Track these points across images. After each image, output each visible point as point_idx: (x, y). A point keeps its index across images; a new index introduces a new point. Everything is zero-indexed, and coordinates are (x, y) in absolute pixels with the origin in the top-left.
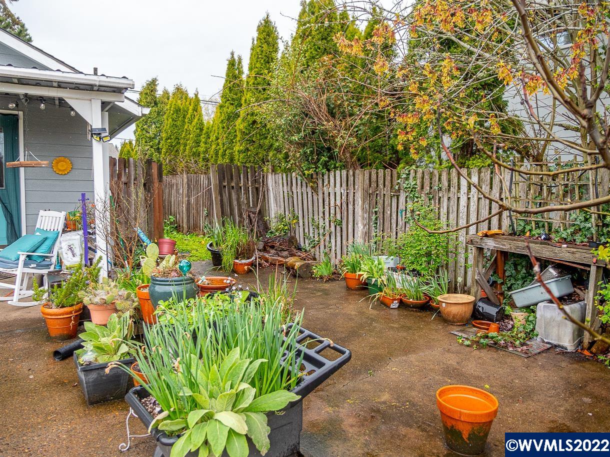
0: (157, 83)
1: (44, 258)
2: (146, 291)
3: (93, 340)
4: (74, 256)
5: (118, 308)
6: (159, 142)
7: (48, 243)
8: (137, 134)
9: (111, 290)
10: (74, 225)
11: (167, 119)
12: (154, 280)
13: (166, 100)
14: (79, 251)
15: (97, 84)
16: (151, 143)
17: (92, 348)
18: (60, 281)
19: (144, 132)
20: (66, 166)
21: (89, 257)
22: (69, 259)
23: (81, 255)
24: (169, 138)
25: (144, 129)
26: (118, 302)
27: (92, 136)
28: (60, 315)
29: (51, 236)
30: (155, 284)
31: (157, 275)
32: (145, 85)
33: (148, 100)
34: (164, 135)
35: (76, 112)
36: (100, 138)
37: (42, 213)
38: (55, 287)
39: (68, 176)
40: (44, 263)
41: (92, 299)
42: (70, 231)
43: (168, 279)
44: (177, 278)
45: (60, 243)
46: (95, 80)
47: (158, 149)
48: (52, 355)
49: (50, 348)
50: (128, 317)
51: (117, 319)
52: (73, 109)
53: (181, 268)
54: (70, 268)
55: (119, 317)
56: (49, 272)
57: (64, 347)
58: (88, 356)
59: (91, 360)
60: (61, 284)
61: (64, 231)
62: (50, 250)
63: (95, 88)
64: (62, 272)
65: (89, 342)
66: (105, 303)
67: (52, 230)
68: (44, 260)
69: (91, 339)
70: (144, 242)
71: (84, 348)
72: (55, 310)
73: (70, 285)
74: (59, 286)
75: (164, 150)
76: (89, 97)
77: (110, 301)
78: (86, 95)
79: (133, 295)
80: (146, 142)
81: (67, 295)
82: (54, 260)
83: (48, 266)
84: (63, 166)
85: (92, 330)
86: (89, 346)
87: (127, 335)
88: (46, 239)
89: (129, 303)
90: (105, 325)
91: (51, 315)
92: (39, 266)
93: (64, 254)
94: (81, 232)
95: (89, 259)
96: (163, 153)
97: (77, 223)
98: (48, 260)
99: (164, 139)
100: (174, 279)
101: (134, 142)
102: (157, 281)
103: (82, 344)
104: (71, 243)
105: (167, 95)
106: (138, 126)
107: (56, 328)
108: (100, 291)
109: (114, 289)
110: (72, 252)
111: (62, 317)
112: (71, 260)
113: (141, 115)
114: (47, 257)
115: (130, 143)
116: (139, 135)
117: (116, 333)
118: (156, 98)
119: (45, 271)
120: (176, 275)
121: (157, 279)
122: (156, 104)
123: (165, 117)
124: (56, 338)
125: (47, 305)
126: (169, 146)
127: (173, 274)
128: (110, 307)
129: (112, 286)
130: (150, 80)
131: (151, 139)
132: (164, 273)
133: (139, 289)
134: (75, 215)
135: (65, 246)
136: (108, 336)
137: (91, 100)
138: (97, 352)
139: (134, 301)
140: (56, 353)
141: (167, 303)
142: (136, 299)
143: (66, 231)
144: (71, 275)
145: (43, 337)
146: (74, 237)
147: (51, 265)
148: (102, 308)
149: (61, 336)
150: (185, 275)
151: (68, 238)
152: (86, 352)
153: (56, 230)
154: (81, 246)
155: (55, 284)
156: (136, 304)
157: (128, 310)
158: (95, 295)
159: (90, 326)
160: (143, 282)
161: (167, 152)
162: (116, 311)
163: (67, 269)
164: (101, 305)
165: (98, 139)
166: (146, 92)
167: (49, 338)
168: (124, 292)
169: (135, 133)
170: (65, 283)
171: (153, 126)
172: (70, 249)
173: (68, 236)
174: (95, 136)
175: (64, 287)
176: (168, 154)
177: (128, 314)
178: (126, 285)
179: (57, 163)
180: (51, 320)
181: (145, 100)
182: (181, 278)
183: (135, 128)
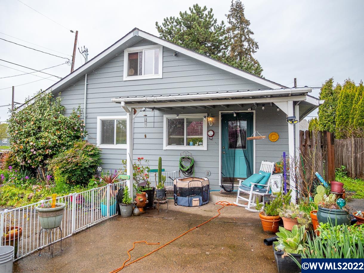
0: (332, 81)
1: (263, 187)
2: (316, 214)
3: (283, 238)
4: (277, 188)
5: (299, 222)
6: (334, 118)
7: (265, 179)
8: (319, 114)
9: (295, 210)
10: (279, 169)
11: (340, 103)
12: (319, 209)
13: (339, 91)
14: (280, 185)
15: (290, 93)
16: (329, 119)
17: (282, 242)
18: (269, 201)
19: (324, 112)
20: (276, 137)
21: (287, 189)
22: (275, 189)
23: (281, 188)
24: (341, 115)
25: (324, 110)
26: (298, 218)
27: (288, 121)
28: (268, 219)
29: (267, 175)
30: (320, 211)
31: (322, 206)
32: (324, 83)
33: (327, 92)
34: (337, 113)
35: (280, 109)
36: (292, 122)
37: (263, 162)
38: (267, 204)
39: (277, 142)
40: (263, 190)
41: (284, 214)
42: (277, 173)
43: (329, 210)
44: (336, 210)
45: (271, 180)
46: (289, 91)
47: (334, 121)
48: (263, 241)
49: (263, 237)
50: (304, 228)
51: (298, 229)
52: (278, 108)
53: (338, 203)
54: (275, 194)
55: (299, 228)
56: (265, 195)
57: (269, 238)
58: (280, 246)
59: (281, 249)
60: (270, 203)
61: (274, 173)
62: (266, 183)
63: (289, 95)
64: (271, 196)
65: (281, 238)
66: (291, 218)
67: (267, 172)
68: (263, 188)
69: (282, 237)
70: (321, 183)
71: (278, 242)
72: (265, 216)
73: (274, 204)
74: (269, 203)
75: (337, 123)
76: (286, 100)
77: (294, 217)
78: (285, 99)
79: (308, 216)
80: (325, 118)
81: (272, 210)
82: (268, 188)
83: (265, 191)
84: (274, 137)
85: (283, 232)
86: (281, 241)
87: (303, 240)
88: (264, 177)
89: (306, 220)
90: (290, 231)
91: (264, 219)
92: (260, 191)
93: (272, 186)
94: (282, 174)
95: (287, 190)
96: (337, 124)
97: (281, 169)
98: (265, 188)
99: (337, 115)
100: (333, 210)
101: (318, 119)
102: (322, 209)
103: (277, 239)
104: (276, 180)
105: (339, 88)
106: (320, 109)
107: (266, 227)
108: (289, 210)
109: (297, 210)
110: (277, 185)
111: (269, 221)
112: (276, 190)
113: (318, 105)
114: (264, 186)
115: (316, 119)
116: (320, 115)
117: (296, 237)
118: (332, 90)
119: (263, 194)
120: (335, 208)
121: (322, 208)
122: (332, 94)
123: (338, 101)
124: (266, 232)
125: (262, 213)
126: (341, 120)
127: (333, 206)
128: (294, 220)
129: (295, 208)
130: (328, 80)
131: (329, 116)
132: (327, 205)
133: (312, 212)
134: (280, 164)
135: (273, 182)
136: (292, 238)
137: (287, 102)
138: (285, 246)
139: (308, 220)
140: (265, 241)
141: (325, 225)
142: (310, 219)
143: (275, 173)
144: (275, 198)
145: (260, 230)
146: (277, 177)
147: (266, 191)
148: (289, 220)
149: (269, 231)
150: (341, 208)
151: (275, 177)
152: (279, 244)
153: (269, 172)
154: (282, 182)
155: (267, 202)
156: (310, 222)
157: (305, 224)
158: (286, 212)
159: (282, 230)
160: (316, 208)
161: (339, 124)
162: (298, 223)
163: (274, 194)
164: (289, 218)
165: (291, 123)
166: (325, 88)
167: (263, 232)
168: (303, 213)
169: (318, 114)
170: (271, 203)
171: (330, 108)
172: (276, 183)
173: (274, 176)
174: (289, 121)
175: (271, 205)
176: (340, 125)
177: (304, 227)
178: (305, 209)
179: (271, 135)
180: (264, 222)
181: (324, 93)
182: (338, 210)
183: (318, 110)
